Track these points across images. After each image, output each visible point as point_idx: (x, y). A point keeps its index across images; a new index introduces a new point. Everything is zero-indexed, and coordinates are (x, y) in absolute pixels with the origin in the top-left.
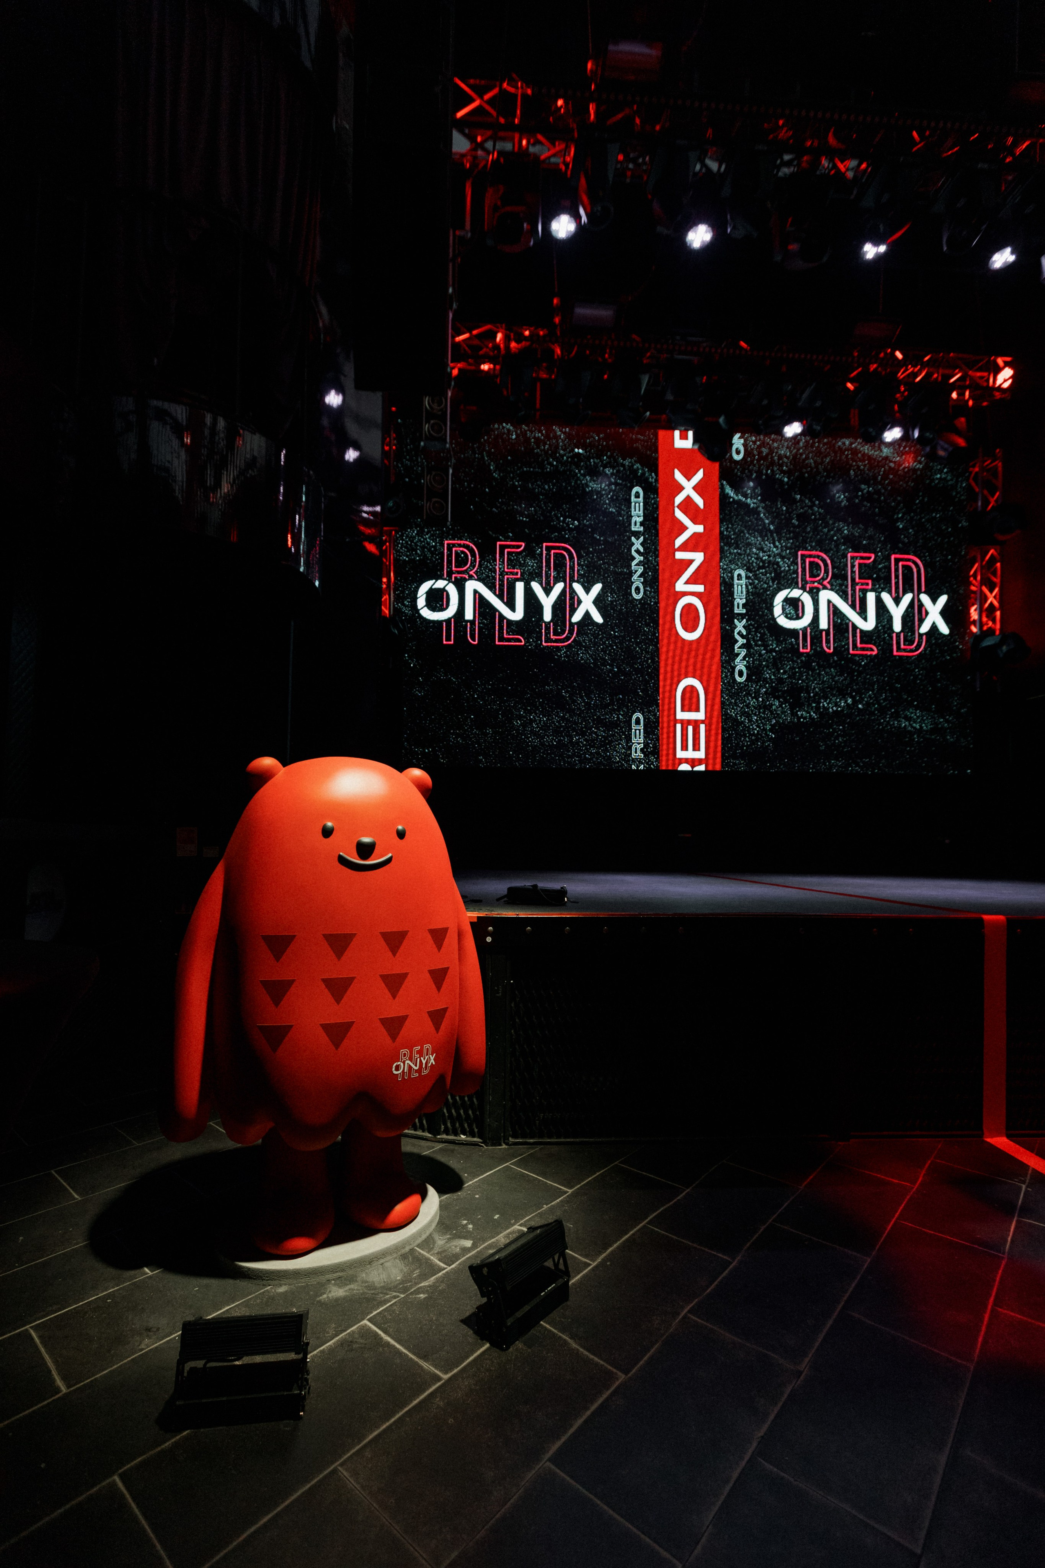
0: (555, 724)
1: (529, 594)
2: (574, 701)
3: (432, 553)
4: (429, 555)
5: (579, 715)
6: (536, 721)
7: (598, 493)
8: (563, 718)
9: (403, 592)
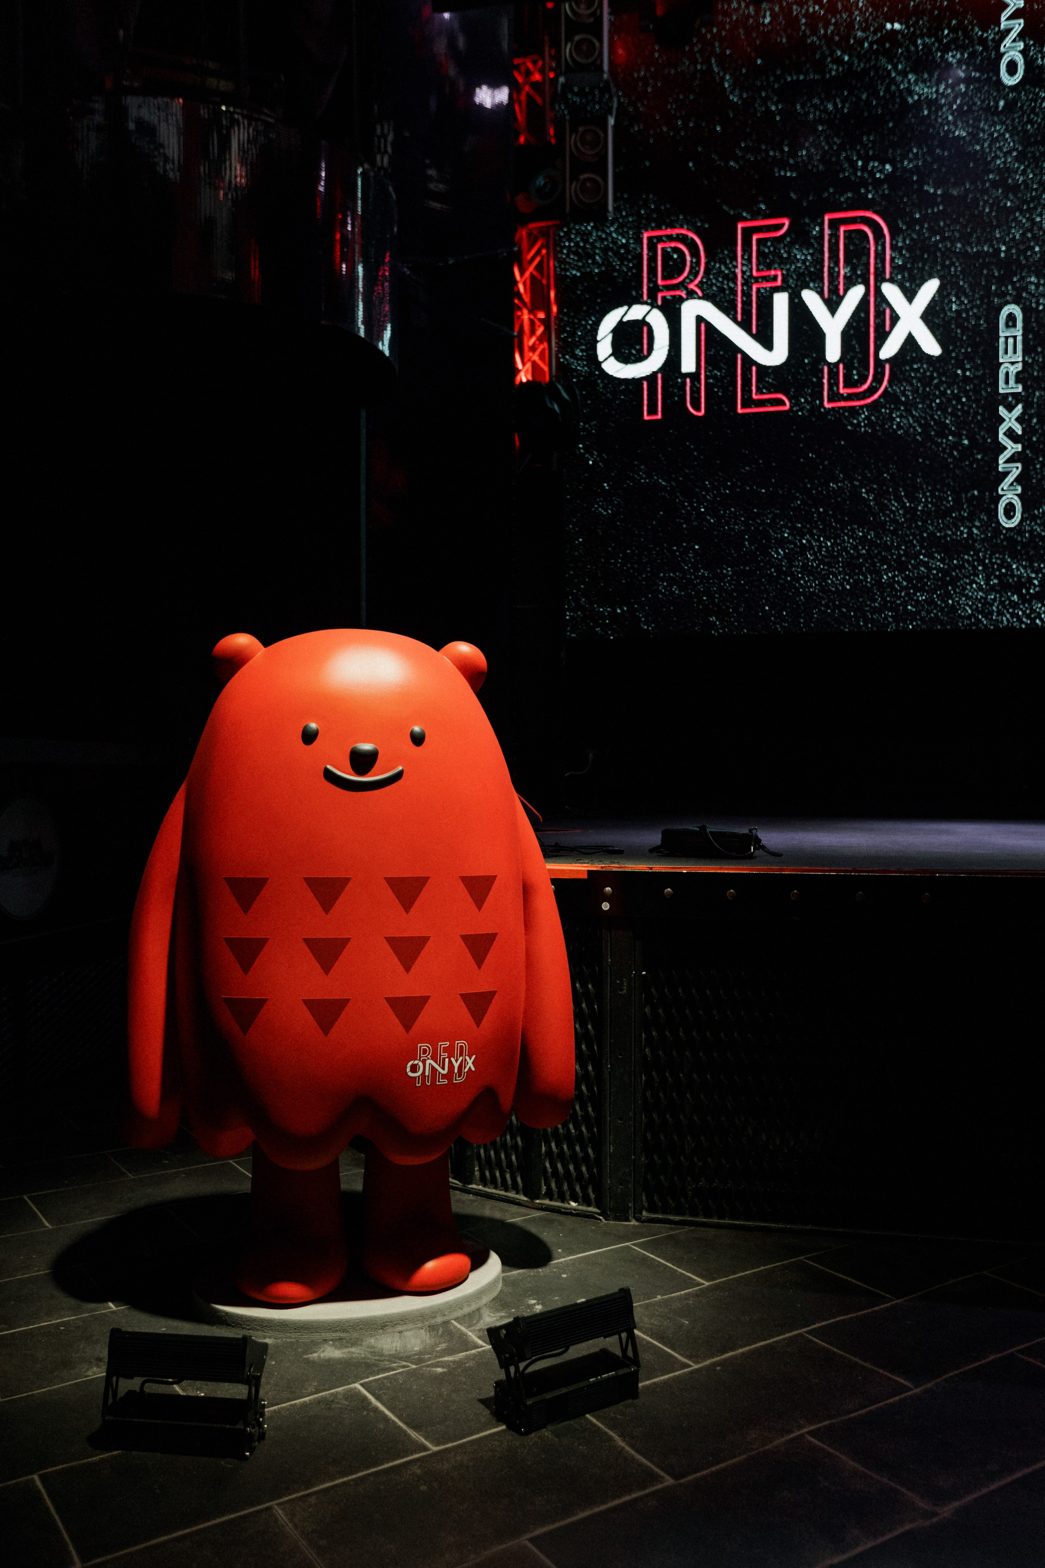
0: (848, 553)
1: (798, 312)
2: (883, 508)
3: (622, 258)
4: (616, 263)
5: (894, 533)
6: (812, 547)
7: (932, 103)
8: (863, 540)
9: (572, 334)
